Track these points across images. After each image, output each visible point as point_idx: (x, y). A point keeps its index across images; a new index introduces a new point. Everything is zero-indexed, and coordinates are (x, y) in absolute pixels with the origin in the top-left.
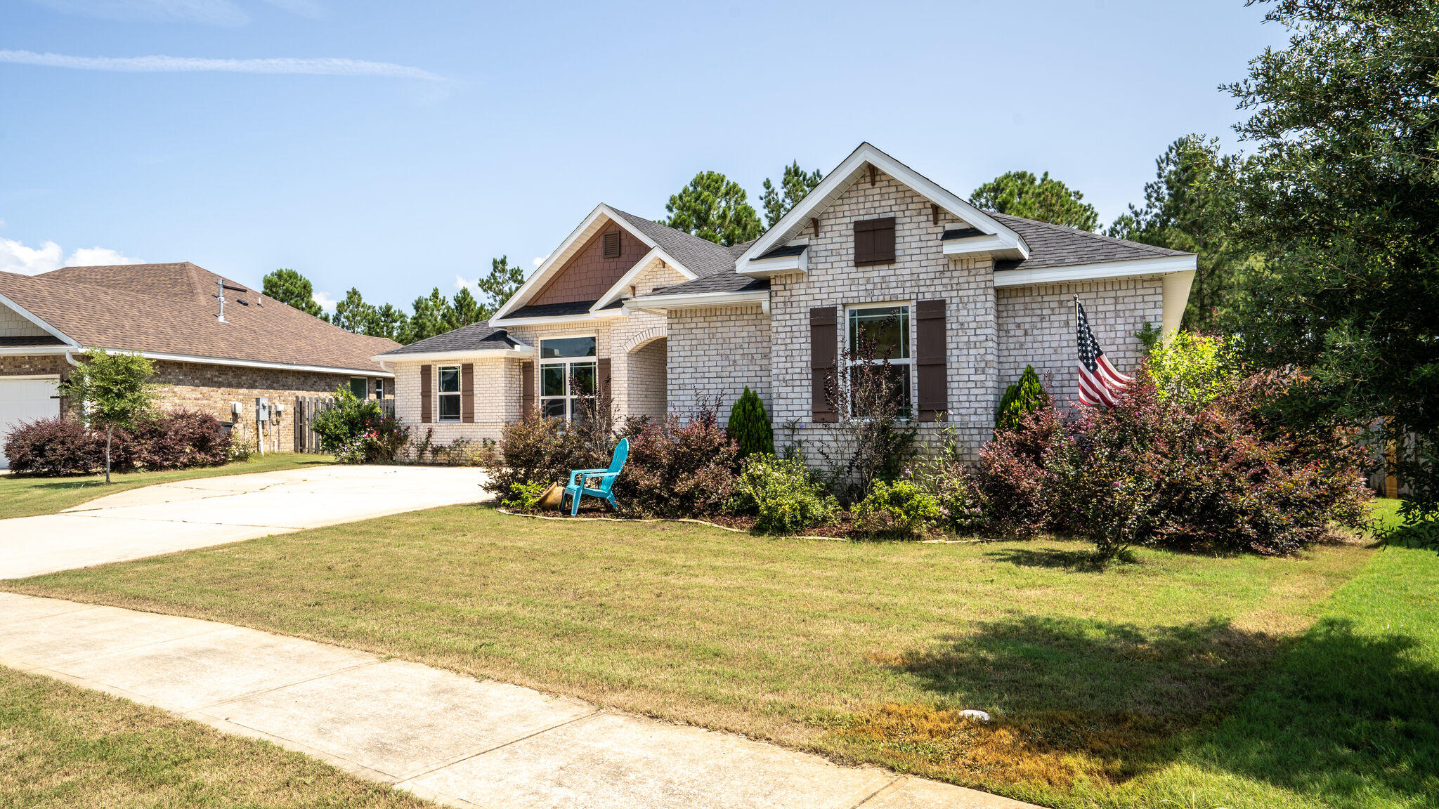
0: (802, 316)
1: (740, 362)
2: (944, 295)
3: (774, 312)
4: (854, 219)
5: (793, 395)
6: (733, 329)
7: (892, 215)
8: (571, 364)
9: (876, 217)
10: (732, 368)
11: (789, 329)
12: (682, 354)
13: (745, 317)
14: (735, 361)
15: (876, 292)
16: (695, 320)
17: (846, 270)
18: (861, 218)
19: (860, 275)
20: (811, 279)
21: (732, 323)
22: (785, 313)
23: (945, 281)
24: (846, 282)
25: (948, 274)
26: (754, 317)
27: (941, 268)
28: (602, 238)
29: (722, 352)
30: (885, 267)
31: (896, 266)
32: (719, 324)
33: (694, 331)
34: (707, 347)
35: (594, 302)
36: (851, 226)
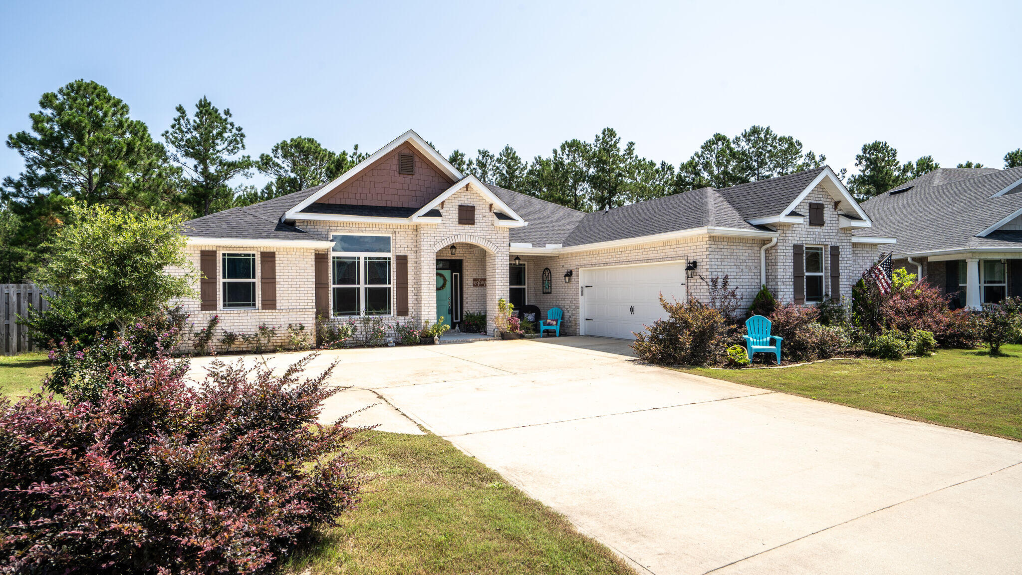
0: (790, 248)
1: (744, 270)
2: (838, 244)
3: (779, 244)
4: (809, 201)
5: (785, 290)
6: (741, 251)
7: (821, 202)
8: (366, 258)
9: (815, 202)
10: (741, 274)
11: (784, 254)
12: (716, 263)
13: (747, 245)
14: (742, 269)
15: (817, 239)
16: (723, 243)
17: (806, 227)
18: (813, 202)
19: (811, 230)
20: (794, 229)
21: (741, 248)
22: (783, 246)
23: (838, 237)
24: (806, 233)
25: (839, 234)
26: (751, 245)
27: (837, 231)
28: (397, 157)
29: (736, 264)
30: (819, 227)
31: (823, 228)
32: (735, 247)
33: (722, 250)
34: (729, 260)
35: (418, 209)
36: (808, 205)
